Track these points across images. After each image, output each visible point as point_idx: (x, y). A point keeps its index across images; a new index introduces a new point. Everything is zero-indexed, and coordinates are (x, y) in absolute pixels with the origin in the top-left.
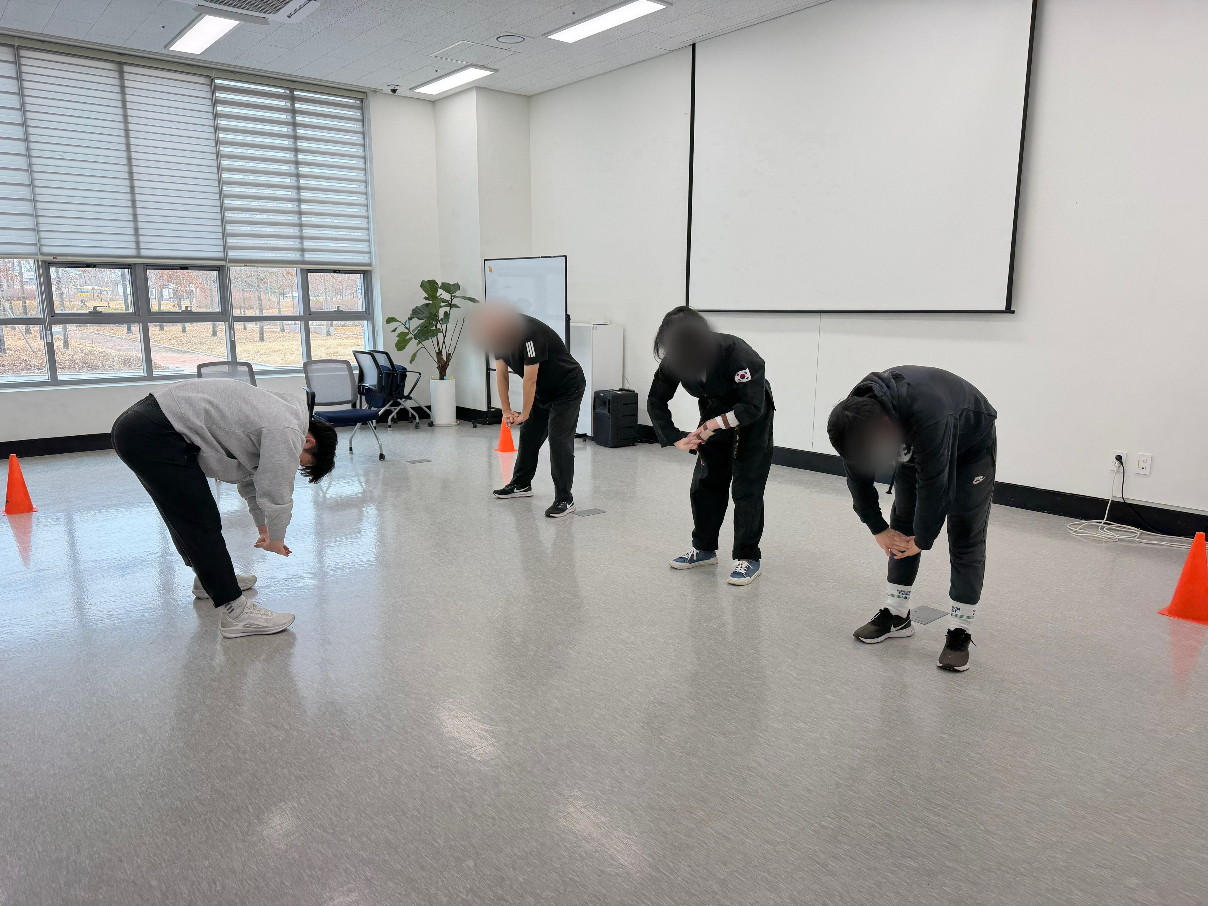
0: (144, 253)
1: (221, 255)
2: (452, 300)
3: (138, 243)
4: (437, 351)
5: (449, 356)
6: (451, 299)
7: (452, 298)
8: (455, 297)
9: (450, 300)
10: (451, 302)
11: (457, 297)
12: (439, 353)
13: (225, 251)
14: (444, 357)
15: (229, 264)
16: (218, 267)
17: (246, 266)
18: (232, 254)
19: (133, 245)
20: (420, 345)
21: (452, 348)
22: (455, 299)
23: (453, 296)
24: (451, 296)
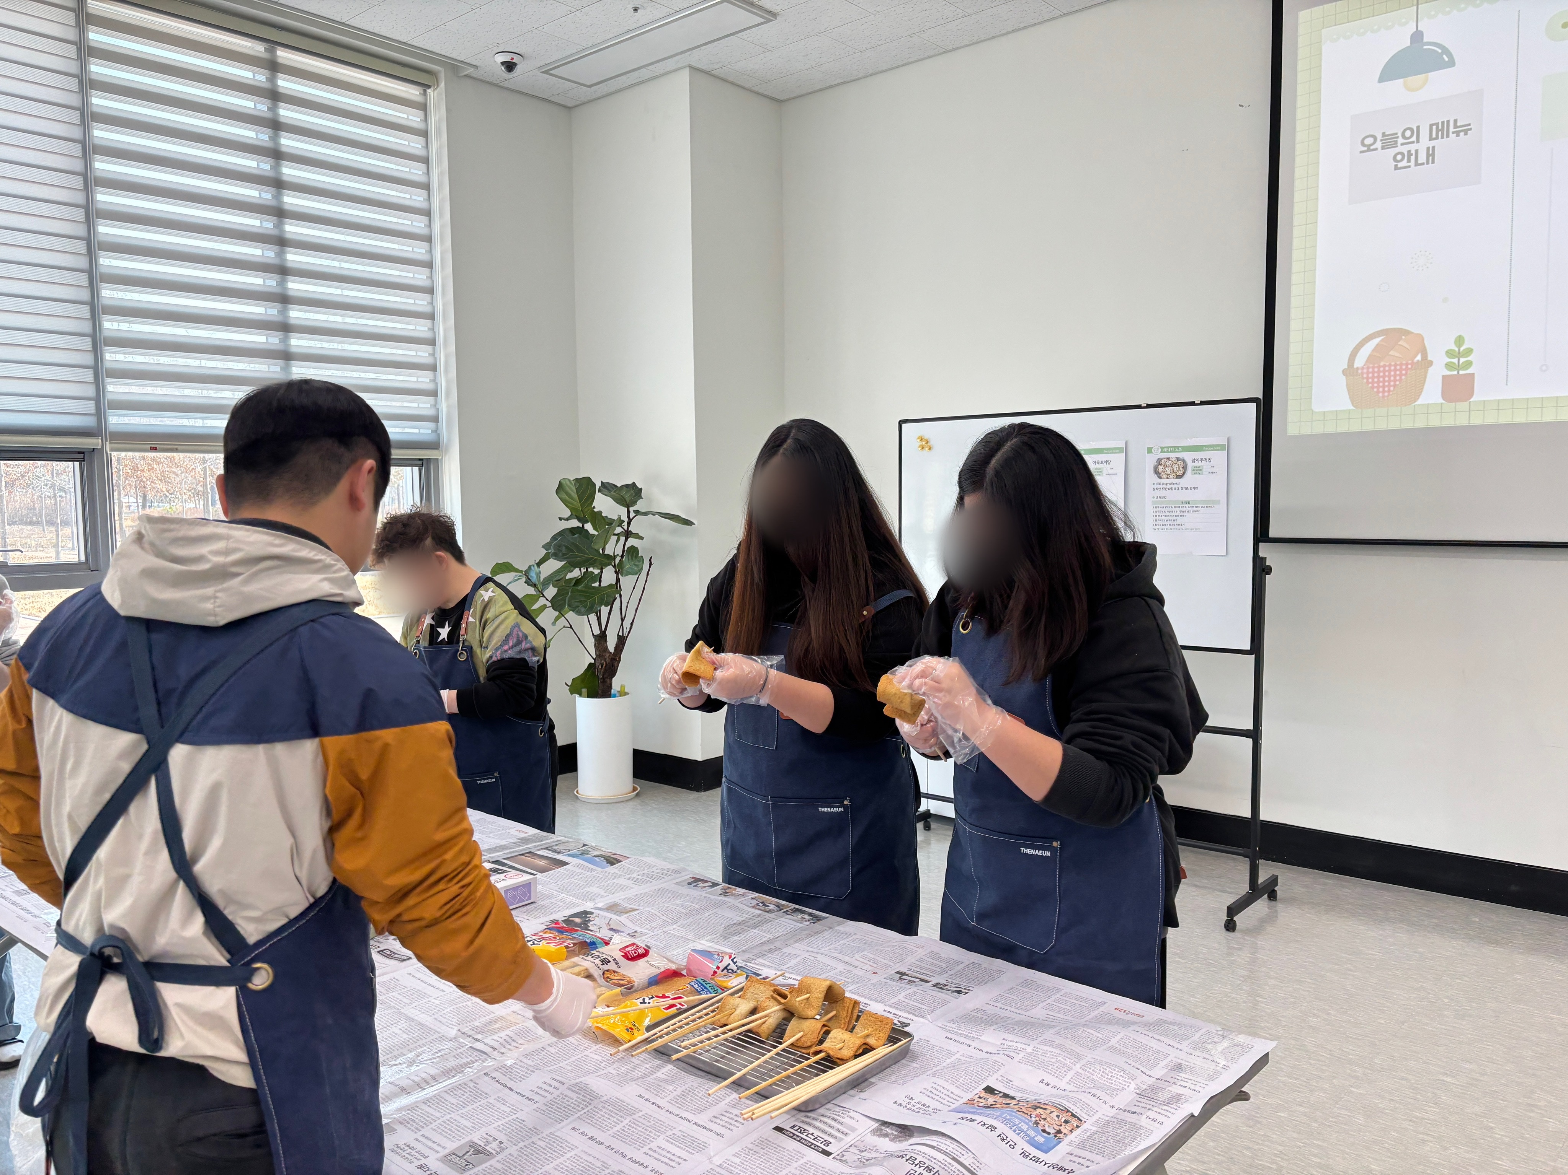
1: (90, 422)
2: (630, 519)
4: (597, 632)
5: (622, 641)
6: (628, 517)
7: (632, 515)
8: (637, 512)
9: (626, 520)
10: (629, 524)
11: (645, 513)
12: (601, 638)
13: (99, 414)
14: (611, 645)
15: (108, 445)
16: (79, 453)
17: (154, 449)
18: (117, 420)
20: (562, 622)
21: (627, 624)
22: (640, 517)
23: (634, 511)
24: (629, 512)
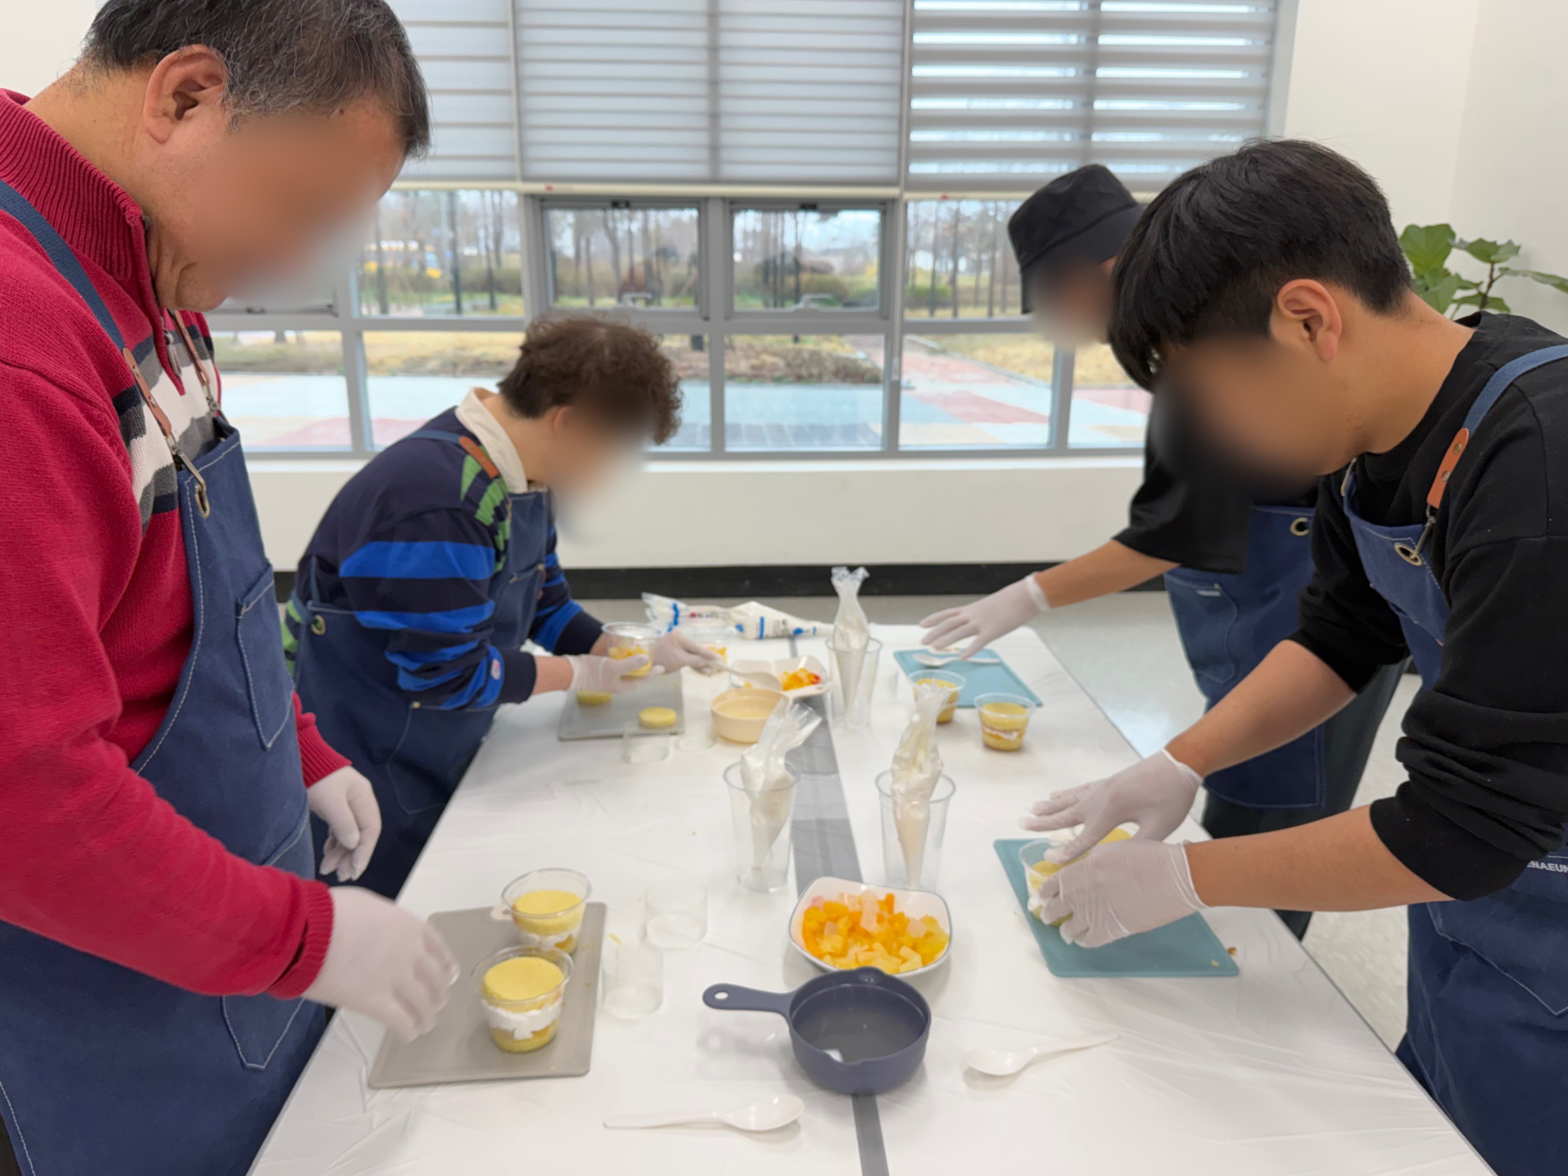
0: (728, 171)
1: (891, 172)
2: (1492, 281)
3: (715, 148)
6: (1491, 276)
7: (1496, 274)
8: (1504, 271)
9: (1487, 281)
10: (1490, 286)
11: (1515, 273)
13: (901, 162)
15: (907, 195)
16: (882, 202)
17: (945, 198)
18: (918, 169)
19: (704, 154)
22: (1506, 277)
23: (1501, 269)
24: (1492, 270)
